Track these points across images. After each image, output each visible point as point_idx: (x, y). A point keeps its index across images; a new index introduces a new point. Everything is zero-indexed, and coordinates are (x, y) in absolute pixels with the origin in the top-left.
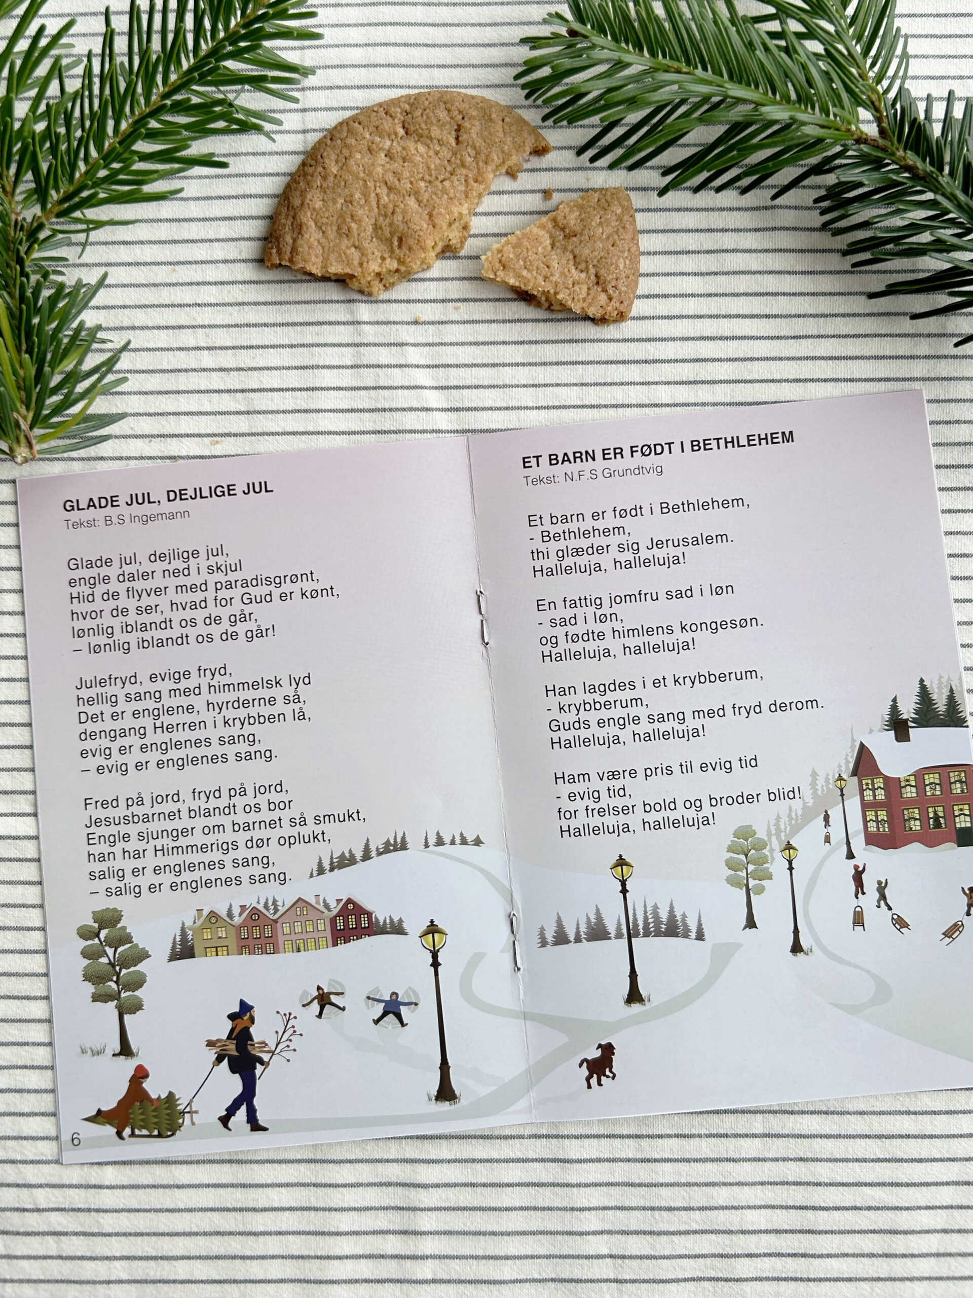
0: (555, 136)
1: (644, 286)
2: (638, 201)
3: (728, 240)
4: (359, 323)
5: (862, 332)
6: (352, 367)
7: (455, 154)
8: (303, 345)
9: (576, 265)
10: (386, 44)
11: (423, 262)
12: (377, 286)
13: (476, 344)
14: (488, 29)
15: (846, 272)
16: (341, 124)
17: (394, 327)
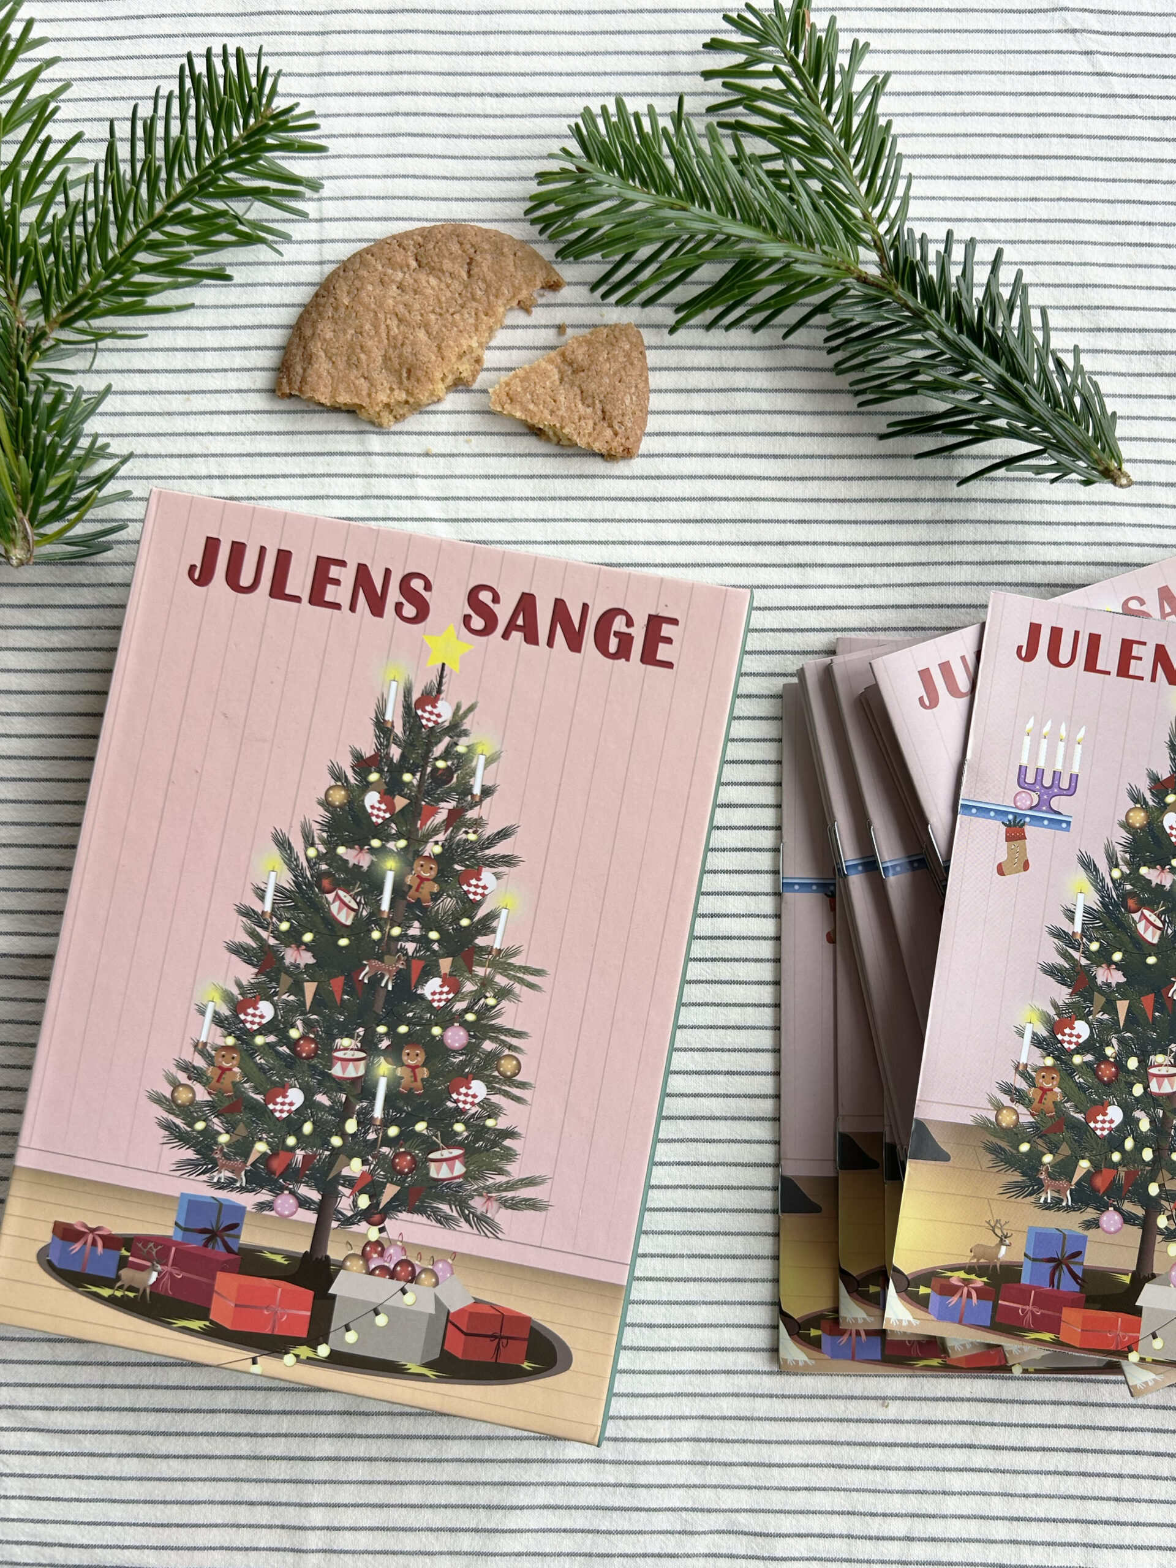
0: (568, 271)
1: (653, 423)
2: (649, 337)
3: (739, 379)
4: (370, 454)
5: (868, 474)
6: (362, 498)
7: (466, 287)
8: (313, 476)
9: (583, 400)
10: (404, 176)
11: (432, 394)
12: (386, 417)
13: (487, 477)
14: (508, 162)
15: (855, 413)
16: (354, 255)
17: (404, 459)
